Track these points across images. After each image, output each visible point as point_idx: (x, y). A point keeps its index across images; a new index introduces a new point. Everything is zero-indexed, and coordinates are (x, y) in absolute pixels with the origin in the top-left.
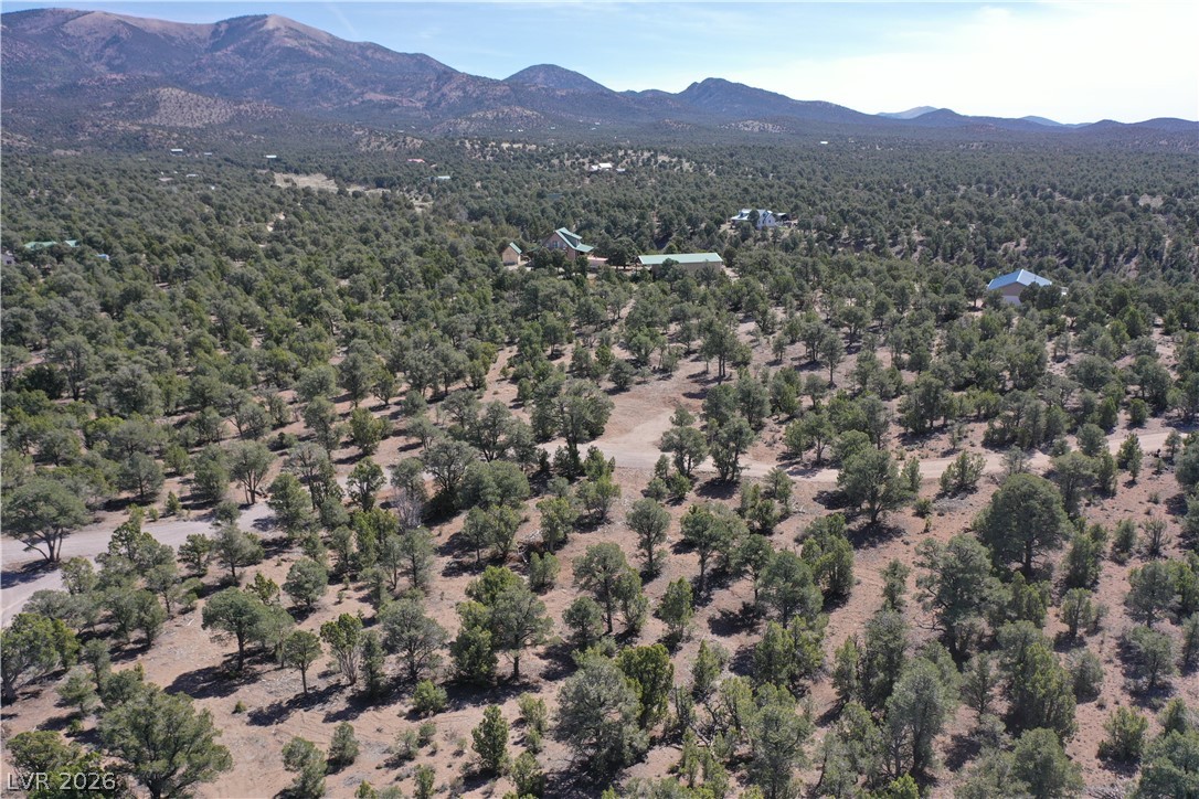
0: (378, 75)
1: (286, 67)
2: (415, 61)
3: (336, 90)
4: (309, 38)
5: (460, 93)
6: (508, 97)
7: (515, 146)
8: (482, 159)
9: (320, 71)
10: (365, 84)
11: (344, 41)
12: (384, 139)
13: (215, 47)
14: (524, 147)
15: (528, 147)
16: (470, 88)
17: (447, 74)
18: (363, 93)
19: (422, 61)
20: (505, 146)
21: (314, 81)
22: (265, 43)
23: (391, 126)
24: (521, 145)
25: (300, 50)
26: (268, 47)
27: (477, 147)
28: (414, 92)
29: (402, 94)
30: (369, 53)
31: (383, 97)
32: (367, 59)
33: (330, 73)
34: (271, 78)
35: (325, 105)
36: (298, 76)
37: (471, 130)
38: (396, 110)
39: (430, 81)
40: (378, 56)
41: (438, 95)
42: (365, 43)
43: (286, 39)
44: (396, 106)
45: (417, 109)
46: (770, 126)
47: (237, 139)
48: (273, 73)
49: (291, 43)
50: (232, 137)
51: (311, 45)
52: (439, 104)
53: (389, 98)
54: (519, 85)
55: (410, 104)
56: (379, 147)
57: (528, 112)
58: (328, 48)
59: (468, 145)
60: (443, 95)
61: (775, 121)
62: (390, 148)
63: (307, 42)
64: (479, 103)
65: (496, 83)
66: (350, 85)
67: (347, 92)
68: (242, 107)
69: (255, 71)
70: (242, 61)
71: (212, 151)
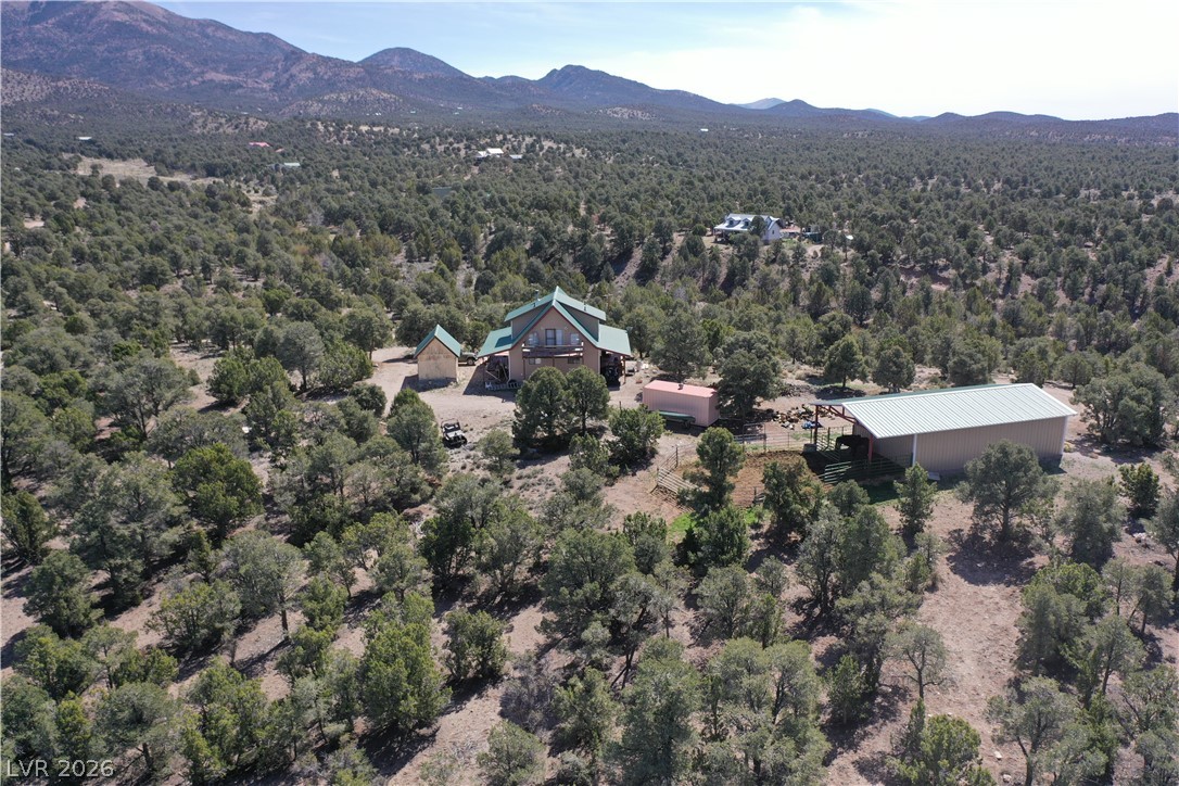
0: (219, 53)
1: (115, 43)
2: (260, 40)
3: (172, 69)
4: (141, 12)
5: (311, 75)
6: (362, 79)
7: (375, 129)
8: (338, 143)
9: (154, 48)
10: (205, 62)
11: (181, 18)
12: (223, 121)
13: (35, 19)
14: (386, 130)
15: (391, 131)
16: (321, 70)
17: (295, 55)
18: (203, 72)
19: (268, 41)
20: (364, 128)
21: (148, 59)
22: (91, 17)
23: (234, 108)
24: (382, 129)
25: (130, 25)
26: (94, 20)
27: (331, 129)
28: (260, 73)
29: (247, 75)
30: (209, 31)
31: (226, 77)
32: (208, 37)
33: (165, 51)
34: (98, 54)
35: (161, 84)
36: (130, 53)
37: (324, 113)
38: (240, 91)
39: (277, 61)
40: (220, 34)
41: (286, 76)
42: (205, 20)
43: (116, 13)
44: (241, 86)
45: (263, 90)
46: (640, 113)
47: (51, 119)
48: (102, 48)
49: (120, 17)
50: (44, 116)
51: (144, 21)
52: (287, 85)
53: (232, 78)
54: (374, 68)
55: (256, 85)
56: (217, 129)
57: (385, 95)
58: (164, 24)
59: (321, 127)
60: (291, 76)
61: (643, 108)
62: (230, 131)
63: (139, 16)
64: (331, 85)
65: (350, 64)
66: (188, 64)
67: (184, 71)
68: (60, 84)
69: (79, 46)
70: (65, 35)
71: (14, 131)
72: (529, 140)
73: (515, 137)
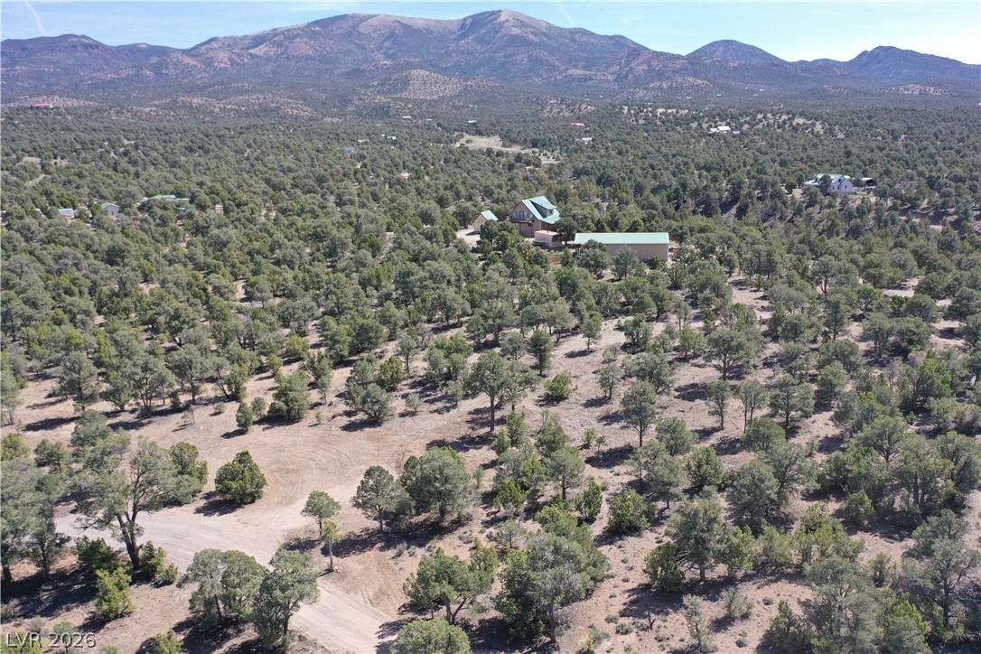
0: (581, 54)
1: (510, 51)
2: (613, 41)
3: (546, 68)
4: (530, 26)
5: (645, 67)
6: (685, 69)
7: (669, 111)
8: (635, 123)
9: (537, 53)
10: (569, 62)
11: (558, 28)
12: (564, 107)
13: (462, 37)
14: (677, 112)
15: (681, 112)
16: (654, 63)
17: (636, 51)
18: (567, 70)
19: (619, 41)
20: (660, 110)
21: (530, 61)
22: (497, 32)
23: (583, 95)
24: (674, 110)
25: (522, 37)
26: (499, 35)
27: (632, 112)
28: (608, 67)
29: (598, 69)
30: (577, 37)
31: (582, 72)
32: (575, 41)
33: (542, 54)
34: (498, 60)
35: (536, 80)
36: (519, 58)
37: (646, 98)
38: (590, 82)
39: (622, 58)
40: (584, 39)
41: (627, 69)
42: (575, 29)
43: (513, 29)
44: (592, 79)
45: (608, 81)
46: (932, 89)
47: (457, 108)
48: (500, 55)
49: (516, 31)
50: (454, 107)
51: (532, 33)
52: (626, 76)
53: (587, 73)
54: (696, 62)
55: (603, 77)
56: (559, 113)
57: (699, 82)
58: (545, 34)
59: (626, 111)
60: (630, 69)
61: (937, 85)
62: (567, 114)
63: (528, 30)
64: (660, 75)
65: (678, 57)
66: (557, 63)
67: (555, 69)
68: (469, 83)
69: (487, 54)
70: (479, 47)
71: (432, 118)
72: (785, 117)
73: (773, 115)
